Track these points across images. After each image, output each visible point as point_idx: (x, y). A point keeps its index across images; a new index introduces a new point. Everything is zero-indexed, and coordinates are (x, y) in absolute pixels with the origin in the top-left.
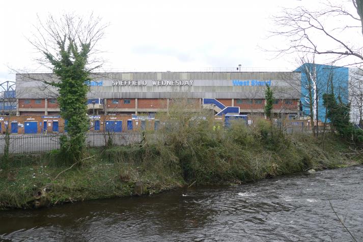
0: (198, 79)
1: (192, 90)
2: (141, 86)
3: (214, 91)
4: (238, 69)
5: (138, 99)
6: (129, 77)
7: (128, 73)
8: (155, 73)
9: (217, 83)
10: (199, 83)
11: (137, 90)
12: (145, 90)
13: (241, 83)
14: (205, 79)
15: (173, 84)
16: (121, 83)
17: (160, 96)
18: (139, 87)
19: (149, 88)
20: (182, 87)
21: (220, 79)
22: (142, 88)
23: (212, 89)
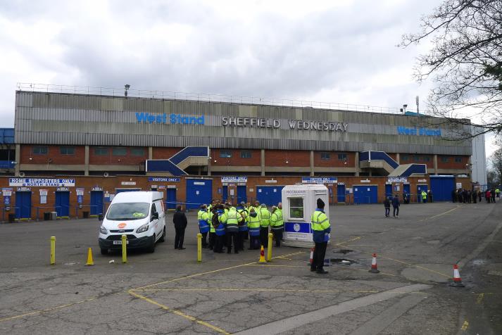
0: (353, 121)
1: (347, 139)
2: (271, 128)
3: (375, 141)
4: (402, 110)
5: (266, 150)
6: (250, 113)
7: (249, 105)
8: (293, 108)
9: (379, 129)
10: (354, 128)
11: (264, 135)
12: (277, 135)
13: (407, 131)
14: (363, 123)
15: (321, 127)
16: (237, 122)
17: (300, 147)
18: (267, 130)
19: (283, 132)
20: (333, 133)
21: (382, 124)
22: (272, 132)
23: (372, 137)
